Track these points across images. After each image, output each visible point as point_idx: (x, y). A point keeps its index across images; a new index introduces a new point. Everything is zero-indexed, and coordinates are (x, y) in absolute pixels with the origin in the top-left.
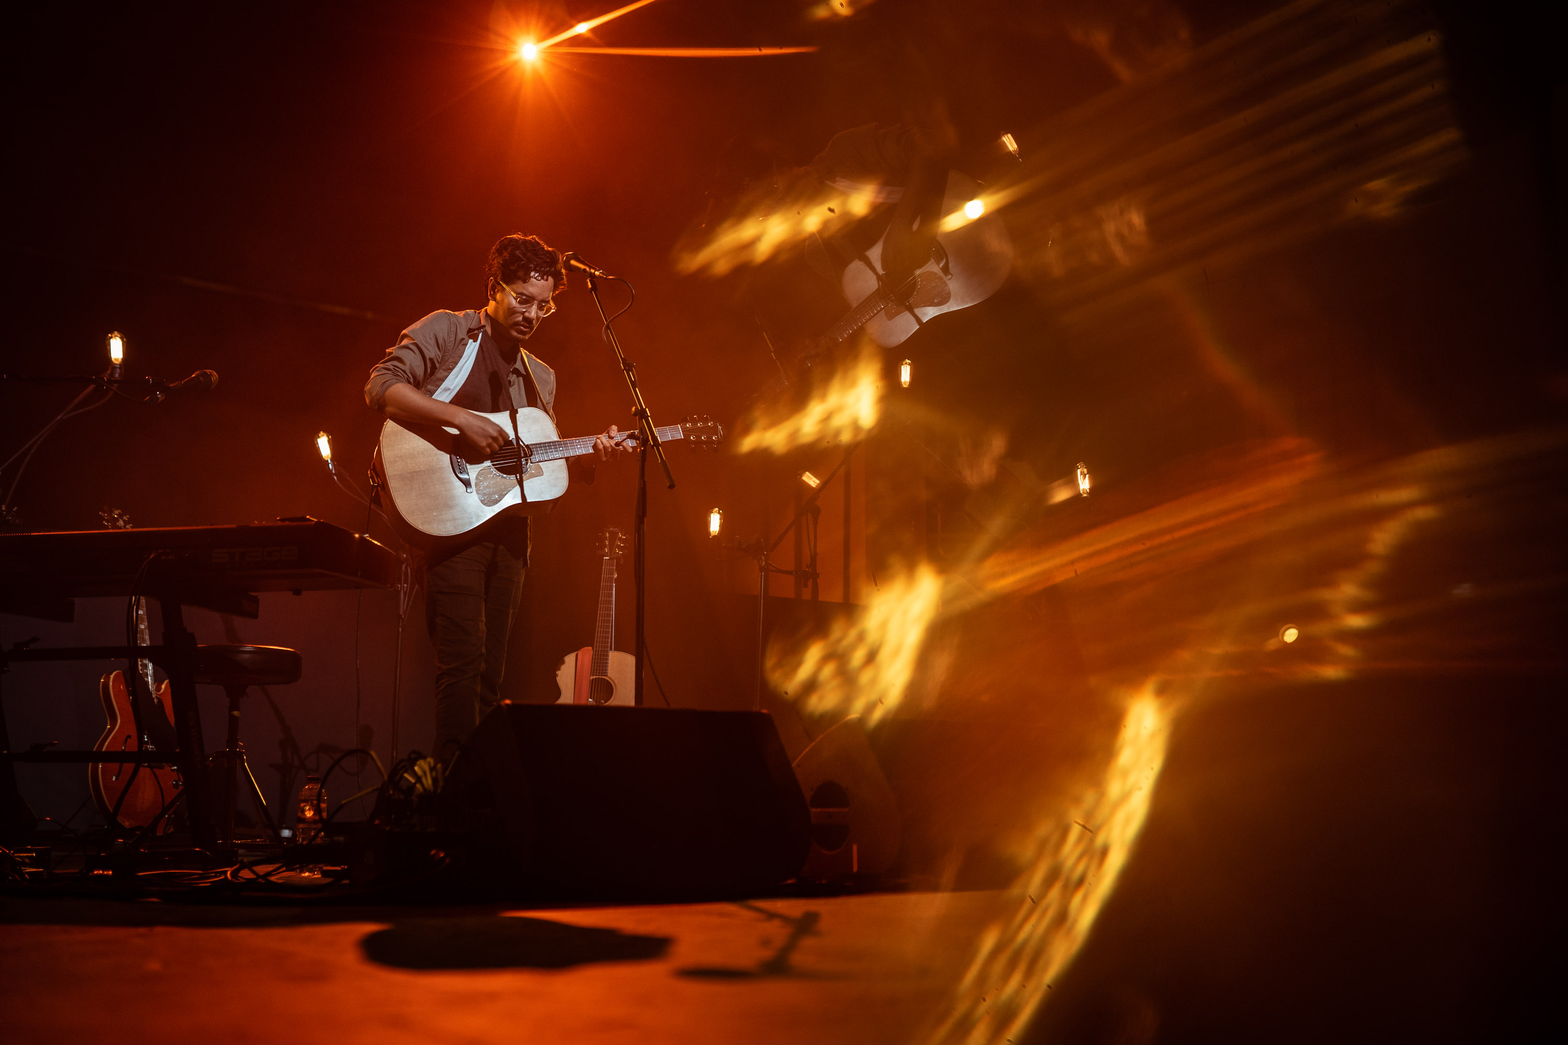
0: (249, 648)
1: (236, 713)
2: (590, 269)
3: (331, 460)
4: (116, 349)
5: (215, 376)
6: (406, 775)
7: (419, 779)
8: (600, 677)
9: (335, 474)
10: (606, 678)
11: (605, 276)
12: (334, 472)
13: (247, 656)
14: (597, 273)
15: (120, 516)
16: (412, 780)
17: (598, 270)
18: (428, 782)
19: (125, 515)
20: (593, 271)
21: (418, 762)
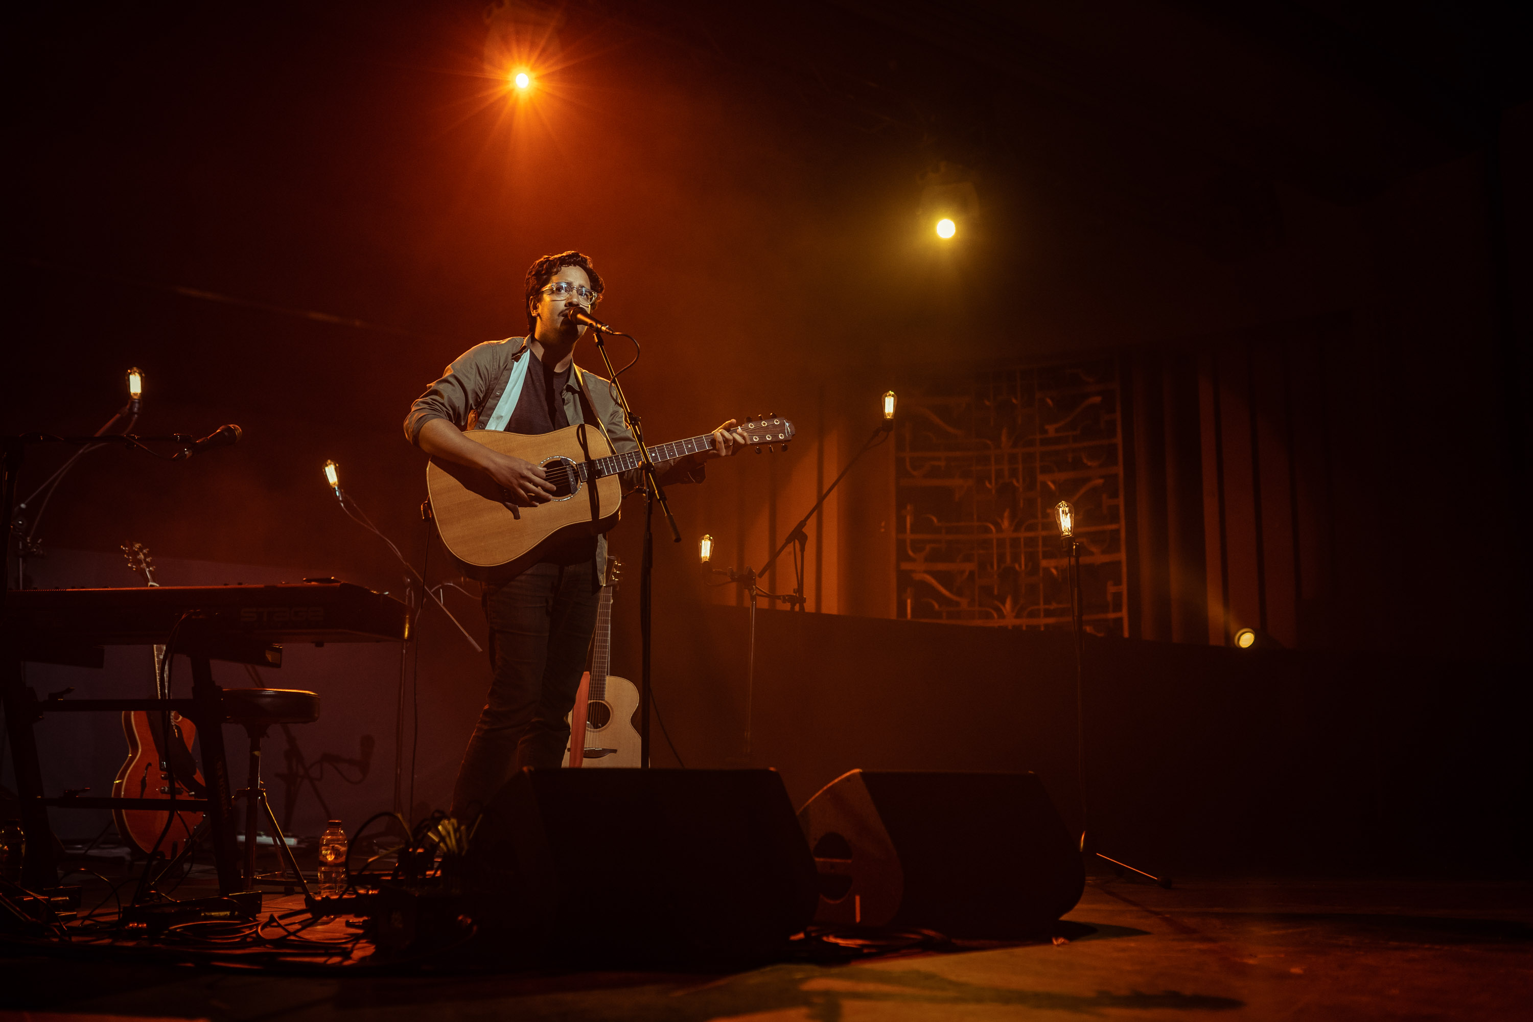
0: (271, 691)
1: (256, 753)
2: (596, 324)
3: (338, 488)
4: (135, 384)
5: (238, 429)
6: (430, 834)
7: (442, 839)
8: (598, 701)
9: (342, 501)
10: (603, 702)
11: (611, 332)
12: (341, 499)
13: (268, 700)
14: (604, 328)
15: (141, 549)
16: (437, 840)
17: (605, 326)
18: (452, 842)
19: (145, 548)
20: (599, 326)
21: (442, 822)
